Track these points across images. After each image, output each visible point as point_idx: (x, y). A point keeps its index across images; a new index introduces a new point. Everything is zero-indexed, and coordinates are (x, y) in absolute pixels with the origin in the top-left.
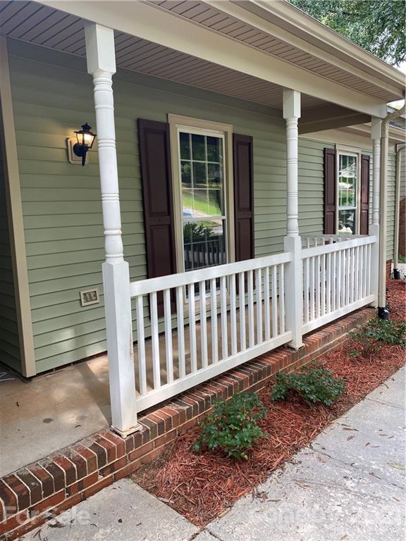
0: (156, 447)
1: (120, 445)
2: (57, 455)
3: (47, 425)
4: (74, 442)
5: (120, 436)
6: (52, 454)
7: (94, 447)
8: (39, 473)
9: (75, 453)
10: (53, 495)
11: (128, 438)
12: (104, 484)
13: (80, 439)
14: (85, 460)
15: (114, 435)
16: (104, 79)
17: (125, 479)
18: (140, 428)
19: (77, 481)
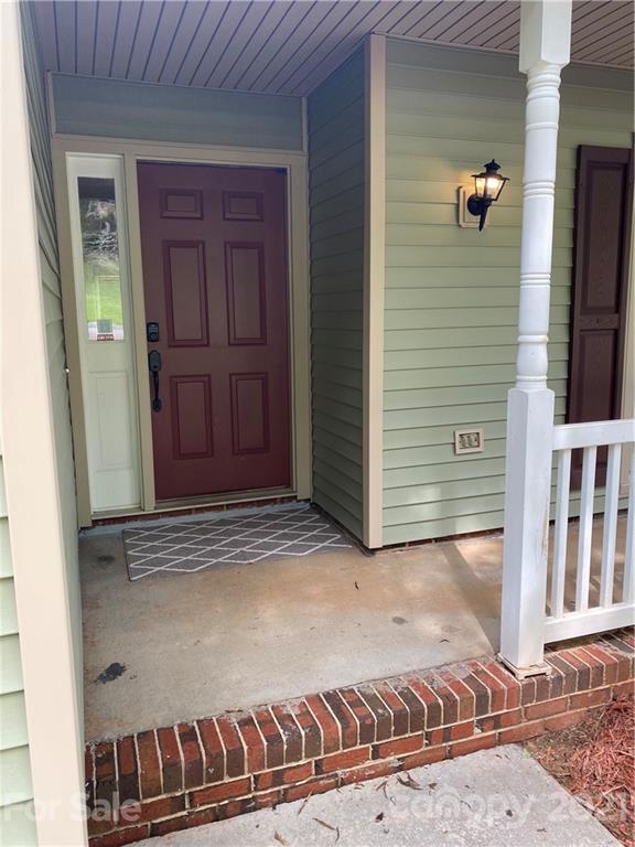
0: (571, 708)
1: (513, 689)
2: (414, 677)
3: (398, 627)
4: (439, 664)
5: (514, 674)
6: (407, 674)
7: (469, 679)
8: (389, 697)
9: (441, 682)
10: (407, 736)
11: (526, 681)
12: (482, 743)
13: (448, 662)
14: (457, 697)
15: (503, 670)
16: (549, 76)
17: (516, 747)
18: (548, 669)
19: (442, 727)
